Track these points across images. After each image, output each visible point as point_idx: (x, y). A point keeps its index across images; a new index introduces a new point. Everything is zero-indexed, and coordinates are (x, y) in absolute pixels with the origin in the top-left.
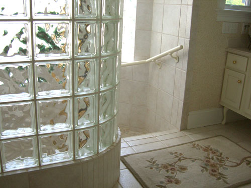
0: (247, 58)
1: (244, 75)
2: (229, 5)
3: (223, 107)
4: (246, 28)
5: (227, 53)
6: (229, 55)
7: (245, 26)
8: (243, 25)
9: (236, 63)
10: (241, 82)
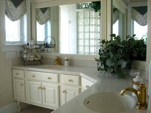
0: (23, 71)
1: (24, 80)
2: (8, 42)
3: (17, 101)
4: (21, 54)
5: (12, 69)
6: (14, 70)
7: (20, 53)
8: (19, 52)
9: (18, 74)
10: (23, 85)
